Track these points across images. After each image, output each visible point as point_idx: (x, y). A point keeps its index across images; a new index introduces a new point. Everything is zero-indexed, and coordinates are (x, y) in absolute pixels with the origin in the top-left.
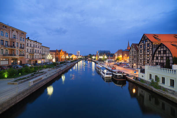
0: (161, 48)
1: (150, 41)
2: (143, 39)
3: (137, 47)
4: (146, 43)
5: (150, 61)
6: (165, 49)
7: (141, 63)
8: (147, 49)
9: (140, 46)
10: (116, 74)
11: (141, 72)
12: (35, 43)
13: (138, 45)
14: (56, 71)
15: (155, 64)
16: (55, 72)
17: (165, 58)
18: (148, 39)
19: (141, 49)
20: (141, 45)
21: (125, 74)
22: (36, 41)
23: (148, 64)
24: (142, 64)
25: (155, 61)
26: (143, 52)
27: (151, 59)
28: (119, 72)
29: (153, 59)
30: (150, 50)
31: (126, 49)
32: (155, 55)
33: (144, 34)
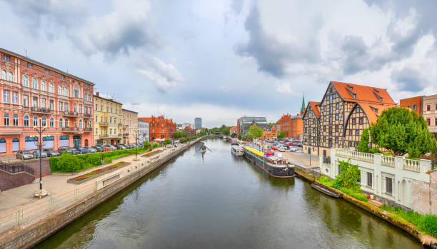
0: (356, 113)
1: (340, 97)
2: (328, 92)
3: (319, 108)
4: (334, 101)
5: (340, 138)
6: (361, 115)
7: (325, 144)
8: (336, 114)
9: (322, 108)
10: (274, 166)
11: (324, 162)
12: (110, 103)
13: (320, 105)
14: (149, 160)
15: (347, 143)
16: (147, 165)
17: (361, 132)
18: (337, 93)
19: (325, 114)
20: (326, 106)
21: (291, 166)
22: (111, 101)
23: (337, 145)
24: (327, 146)
25: (347, 138)
26: (328, 120)
27: (341, 135)
28: (280, 162)
29: (344, 135)
30: (340, 115)
31: (298, 115)
32: (348, 127)
33: (331, 83)
